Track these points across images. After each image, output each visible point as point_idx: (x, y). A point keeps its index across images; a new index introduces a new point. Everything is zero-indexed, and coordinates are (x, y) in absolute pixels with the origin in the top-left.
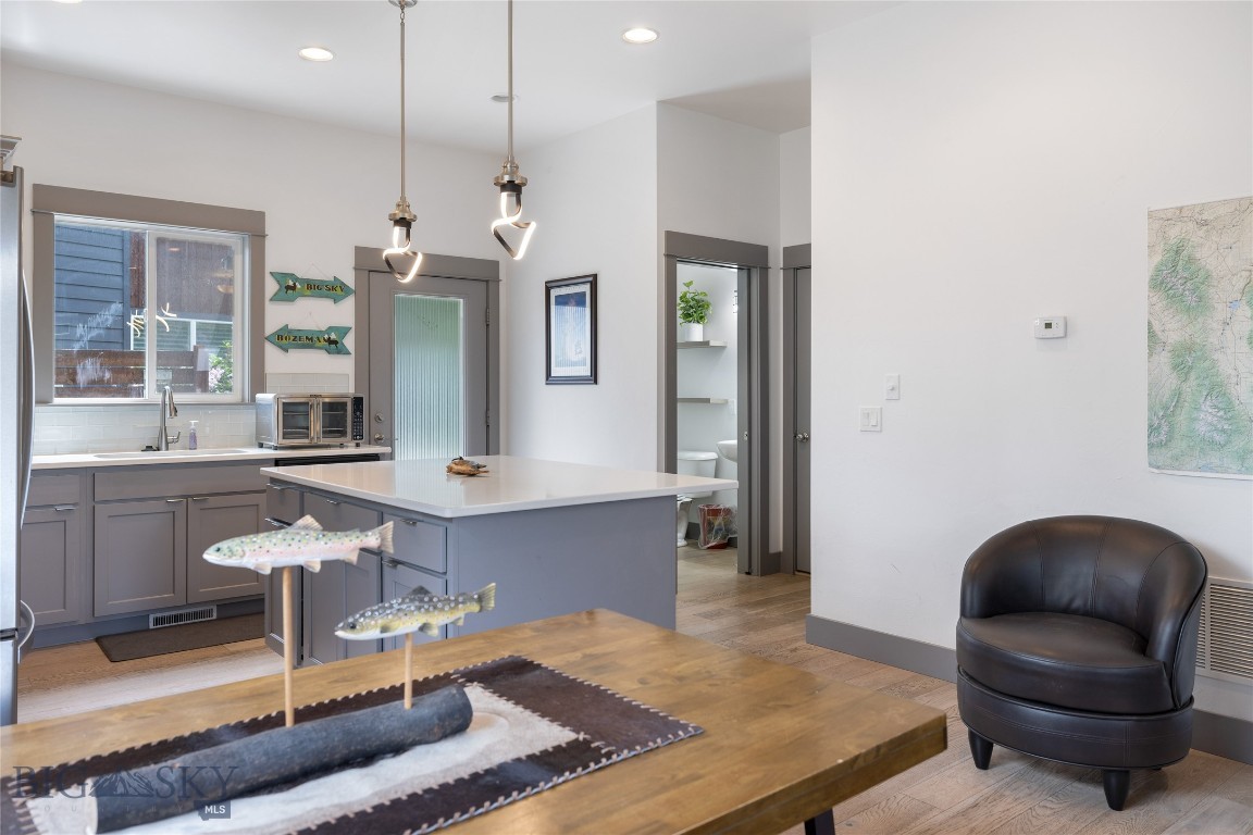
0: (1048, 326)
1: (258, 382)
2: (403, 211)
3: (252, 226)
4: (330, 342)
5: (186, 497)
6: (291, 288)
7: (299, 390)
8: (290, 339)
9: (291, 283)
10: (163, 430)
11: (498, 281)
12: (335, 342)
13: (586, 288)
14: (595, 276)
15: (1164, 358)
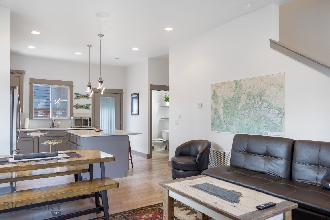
0: (199, 105)
1: (72, 115)
2: (89, 84)
3: (71, 85)
4: (86, 107)
5: (56, 136)
6: (78, 96)
7: (78, 117)
8: (78, 106)
9: (78, 95)
10: (53, 124)
11: (123, 94)
12: (87, 107)
13: (137, 96)
14: (138, 93)
15: (213, 111)
